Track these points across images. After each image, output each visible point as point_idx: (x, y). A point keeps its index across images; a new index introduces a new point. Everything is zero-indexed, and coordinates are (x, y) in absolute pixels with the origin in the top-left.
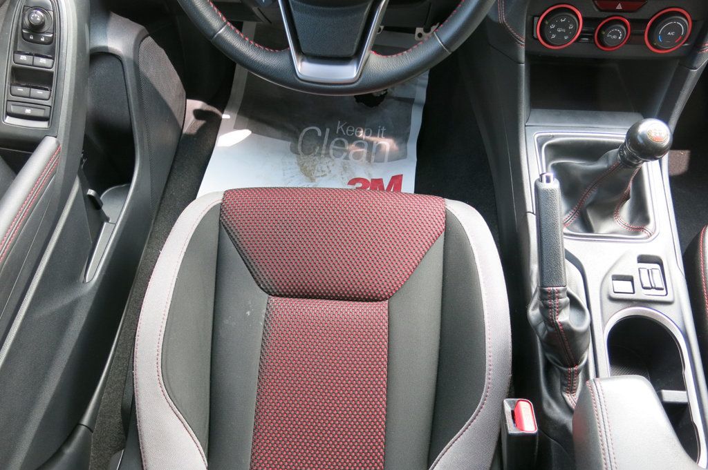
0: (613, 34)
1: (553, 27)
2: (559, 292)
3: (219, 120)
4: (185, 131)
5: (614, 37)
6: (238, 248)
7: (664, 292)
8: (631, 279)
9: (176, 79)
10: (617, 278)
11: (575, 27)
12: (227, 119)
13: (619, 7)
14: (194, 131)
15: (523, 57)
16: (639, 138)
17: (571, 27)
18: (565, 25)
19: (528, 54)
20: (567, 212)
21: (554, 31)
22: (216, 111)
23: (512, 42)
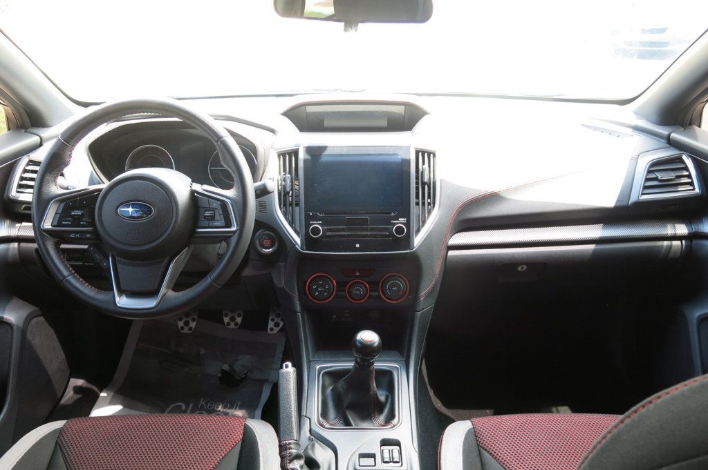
0: (357, 290)
1: (315, 287)
2: (290, 444)
3: (97, 396)
4: (63, 402)
5: (358, 292)
6: (65, 460)
7: (400, 464)
8: (373, 456)
9: (61, 355)
10: (363, 456)
11: (330, 287)
12: (104, 397)
13: (358, 274)
14: (70, 402)
15: (298, 308)
16: (357, 343)
17: (327, 287)
18: (322, 286)
19: (302, 307)
20: (336, 418)
21: (316, 289)
22: (95, 388)
23: (289, 298)
